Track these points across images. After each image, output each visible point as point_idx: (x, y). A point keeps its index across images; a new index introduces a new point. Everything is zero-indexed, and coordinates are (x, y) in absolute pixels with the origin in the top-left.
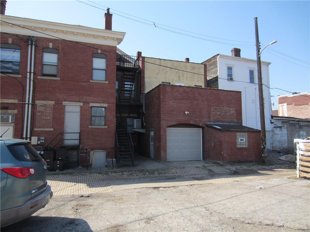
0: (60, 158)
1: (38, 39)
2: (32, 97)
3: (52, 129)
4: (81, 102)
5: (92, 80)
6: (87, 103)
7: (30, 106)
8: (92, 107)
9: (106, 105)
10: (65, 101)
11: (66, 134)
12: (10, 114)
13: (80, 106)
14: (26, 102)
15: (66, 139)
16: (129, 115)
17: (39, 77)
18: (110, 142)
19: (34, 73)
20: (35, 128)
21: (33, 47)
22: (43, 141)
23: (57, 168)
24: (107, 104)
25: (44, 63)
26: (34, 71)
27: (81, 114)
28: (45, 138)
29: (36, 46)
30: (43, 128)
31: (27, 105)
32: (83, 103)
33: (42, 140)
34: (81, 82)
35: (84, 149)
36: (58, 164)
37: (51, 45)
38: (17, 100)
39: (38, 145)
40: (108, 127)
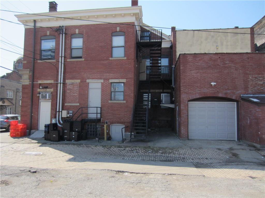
0: (77, 130)
1: (67, 28)
2: (63, 77)
3: (78, 104)
4: (102, 79)
5: (112, 57)
6: (107, 79)
7: (62, 84)
8: (111, 83)
9: (124, 81)
10: (88, 79)
11: (90, 108)
12: (48, 92)
13: (101, 83)
14: (58, 82)
15: (90, 113)
16: (163, 91)
17: (68, 60)
18: (129, 117)
19: (65, 57)
20: (66, 103)
21: (64, 35)
22: (71, 115)
23: (73, 139)
24: (125, 80)
25: (73, 48)
26: (64, 55)
27: (102, 90)
28: (73, 112)
29: (66, 34)
30: (71, 103)
31: (59, 84)
32: (104, 79)
33: (71, 113)
34: (101, 60)
35: (105, 123)
36: (73, 135)
37: (77, 31)
38: (53, 81)
39: (67, 117)
40: (126, 102)
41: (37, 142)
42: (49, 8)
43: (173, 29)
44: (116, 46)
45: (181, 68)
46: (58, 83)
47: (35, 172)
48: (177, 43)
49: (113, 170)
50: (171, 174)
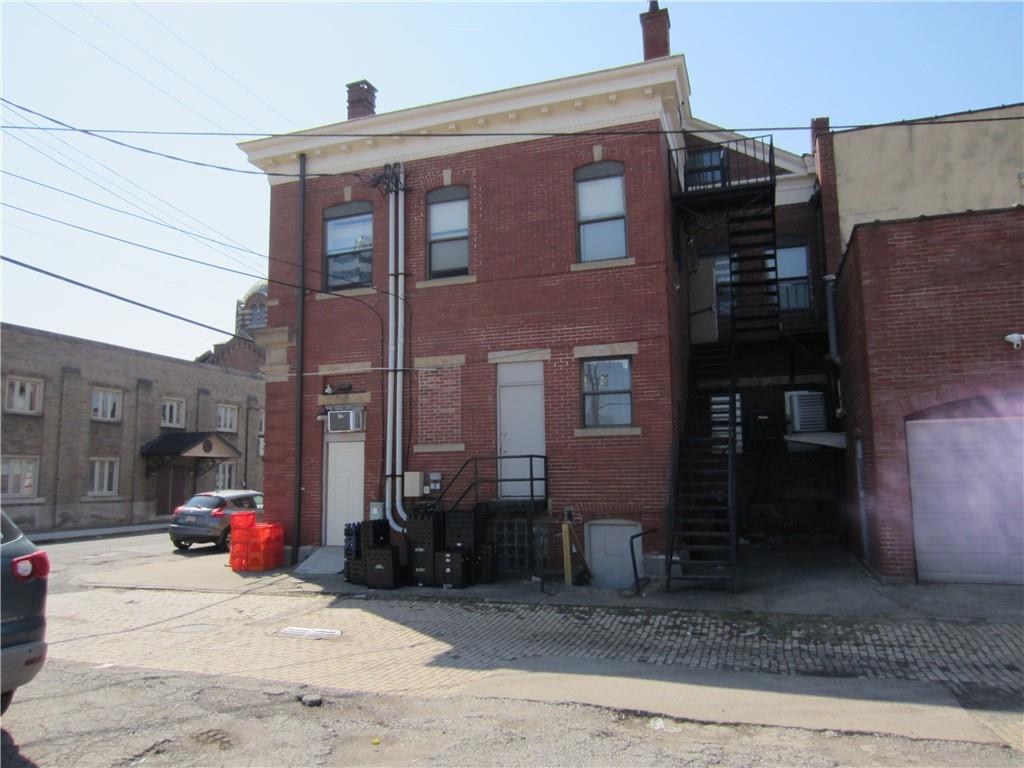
0: (459, 544)
1: (413, 169)
2: (404, 347)
3: (461, 447)
4: (545, 348)
5: (578, 260)
6: (563, 347)
7: (400, 375)
8: (582, 360)
9: (632, 348)
10: (494, 349)
11: (503, 460)
12: (353, 406)
13: (542, 364)
14: (387, 366)
15: (504, 477)
16: (792, 379)
17: (419, 285)
18: (656, 491)
19: (407, 275)
20: (417, 443)
21: (401, 194)
22: (438, 486)
23: (448, 579)
24: (635, 345)
25: (433, 238)
26: (406, 268)
27: (547, 387)
28: (443, 475)
29: (408, 191)
30: (437, 443)
31: (391, 375)
32: (552, 348)
33: (435, 482)
34: (539, 276)
35: (563, 516)
36: (448, 565)
37: (447, 177)
38: (369, 363)
39: (424, 497)
40: (643, 432)
41: (319, 588)
42: (347, 104)
43: (820, 128)
44: (593, 216)
45: (866, 282)
46: (388, 371)
47: (318, 703)
48: (840, 181)
49: (605, 705)
50: (850, 733)
